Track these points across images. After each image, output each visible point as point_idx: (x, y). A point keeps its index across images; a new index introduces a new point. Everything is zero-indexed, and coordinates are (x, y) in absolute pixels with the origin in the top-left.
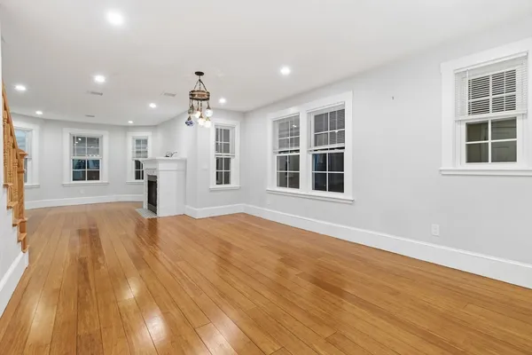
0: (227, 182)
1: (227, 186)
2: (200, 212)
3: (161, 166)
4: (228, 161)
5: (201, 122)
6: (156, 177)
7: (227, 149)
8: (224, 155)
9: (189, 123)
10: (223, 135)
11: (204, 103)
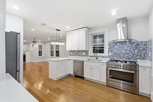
0: (41, 55)
1: (41, 56)
2: (35, 61)
3: (26, 53)
4: (41, 51)
5: (35, 46)
6: (25, 55)
7: (41, 49)
8: (40, 50)
9: (33, 46)
10: (40, 47)
11: (35, 43)
